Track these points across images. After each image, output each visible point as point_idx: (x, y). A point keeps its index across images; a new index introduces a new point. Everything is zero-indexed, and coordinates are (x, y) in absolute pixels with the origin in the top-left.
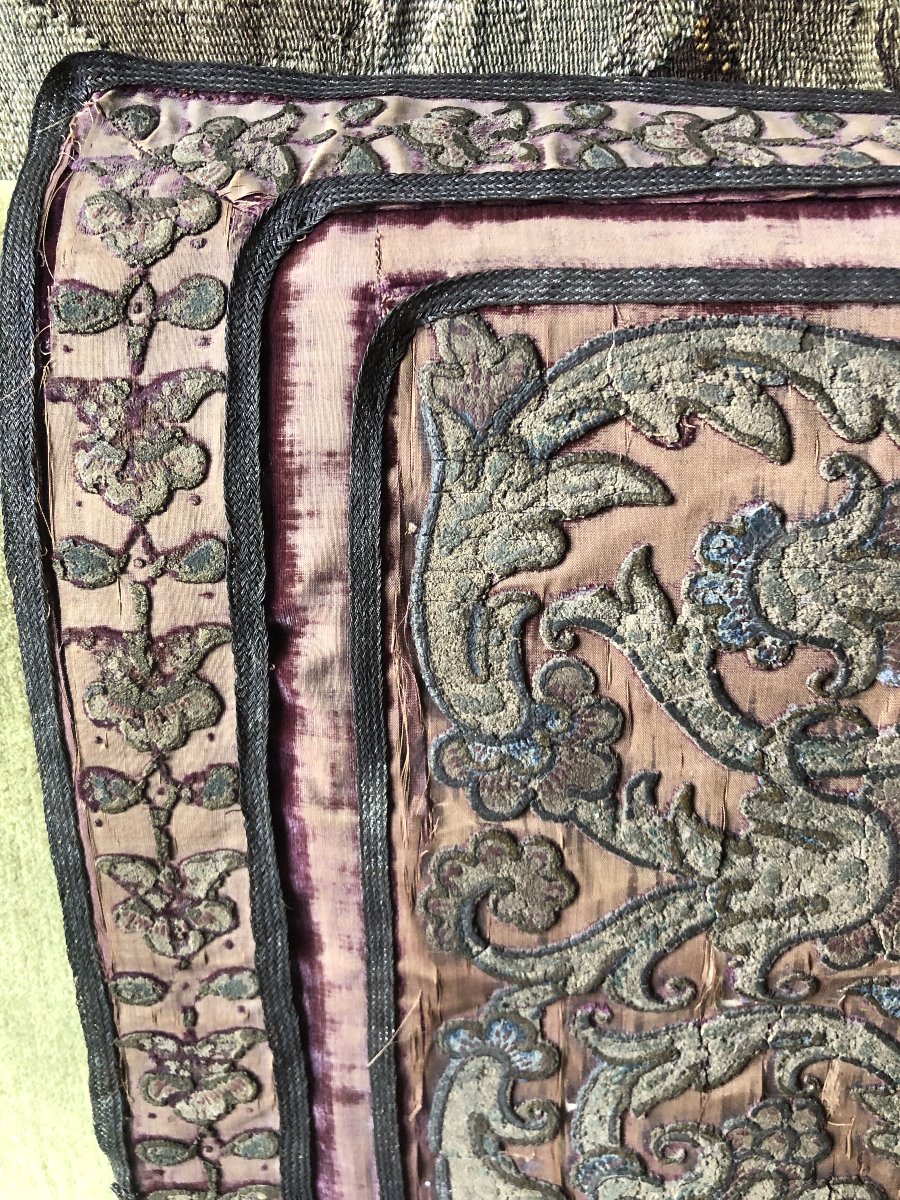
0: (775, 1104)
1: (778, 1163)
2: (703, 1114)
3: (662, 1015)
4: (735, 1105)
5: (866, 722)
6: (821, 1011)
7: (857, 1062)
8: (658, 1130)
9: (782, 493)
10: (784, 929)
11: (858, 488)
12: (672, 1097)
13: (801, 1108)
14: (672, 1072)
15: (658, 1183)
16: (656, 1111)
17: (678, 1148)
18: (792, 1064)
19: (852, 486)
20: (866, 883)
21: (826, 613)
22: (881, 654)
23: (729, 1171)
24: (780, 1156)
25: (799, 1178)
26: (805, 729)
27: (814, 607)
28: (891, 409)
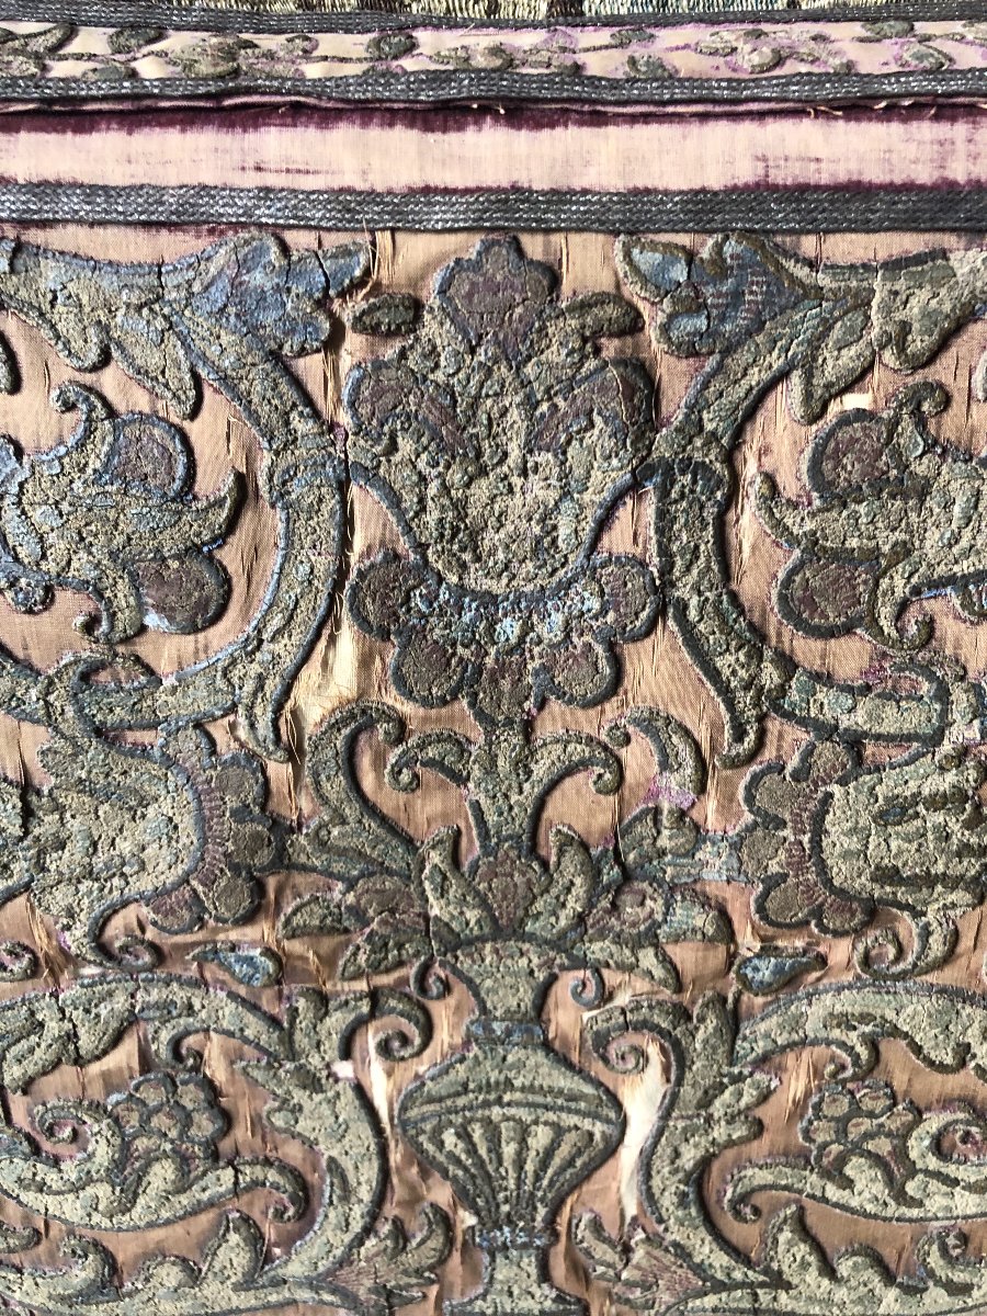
0: (156, 1078)
1: (172, 1142)
2: (84, 1089)
3: (16, 984)
4: (115, 1081)
5: (149, 670)
6: (179, 979)
7: (231, 1034)
8: (40, 1107)
9: (17, 426)
10: (106, 891)
11: (89, 420)
12: (45, 1073)
13: (185, 1083)
14: (39, 1045)
15: (51, 1162)
16: (35, 1088)
17: (66, 1125)
18: (165, 1035)
19: (84, 417)
20: (177, 842)
21: (75, 552)
22: (138, 596)
23: (121, 1150)
24: (173, 1134)
25: (199, 1158)
26: (85, 677)
27: (62, 546)
28: (116, 336)
